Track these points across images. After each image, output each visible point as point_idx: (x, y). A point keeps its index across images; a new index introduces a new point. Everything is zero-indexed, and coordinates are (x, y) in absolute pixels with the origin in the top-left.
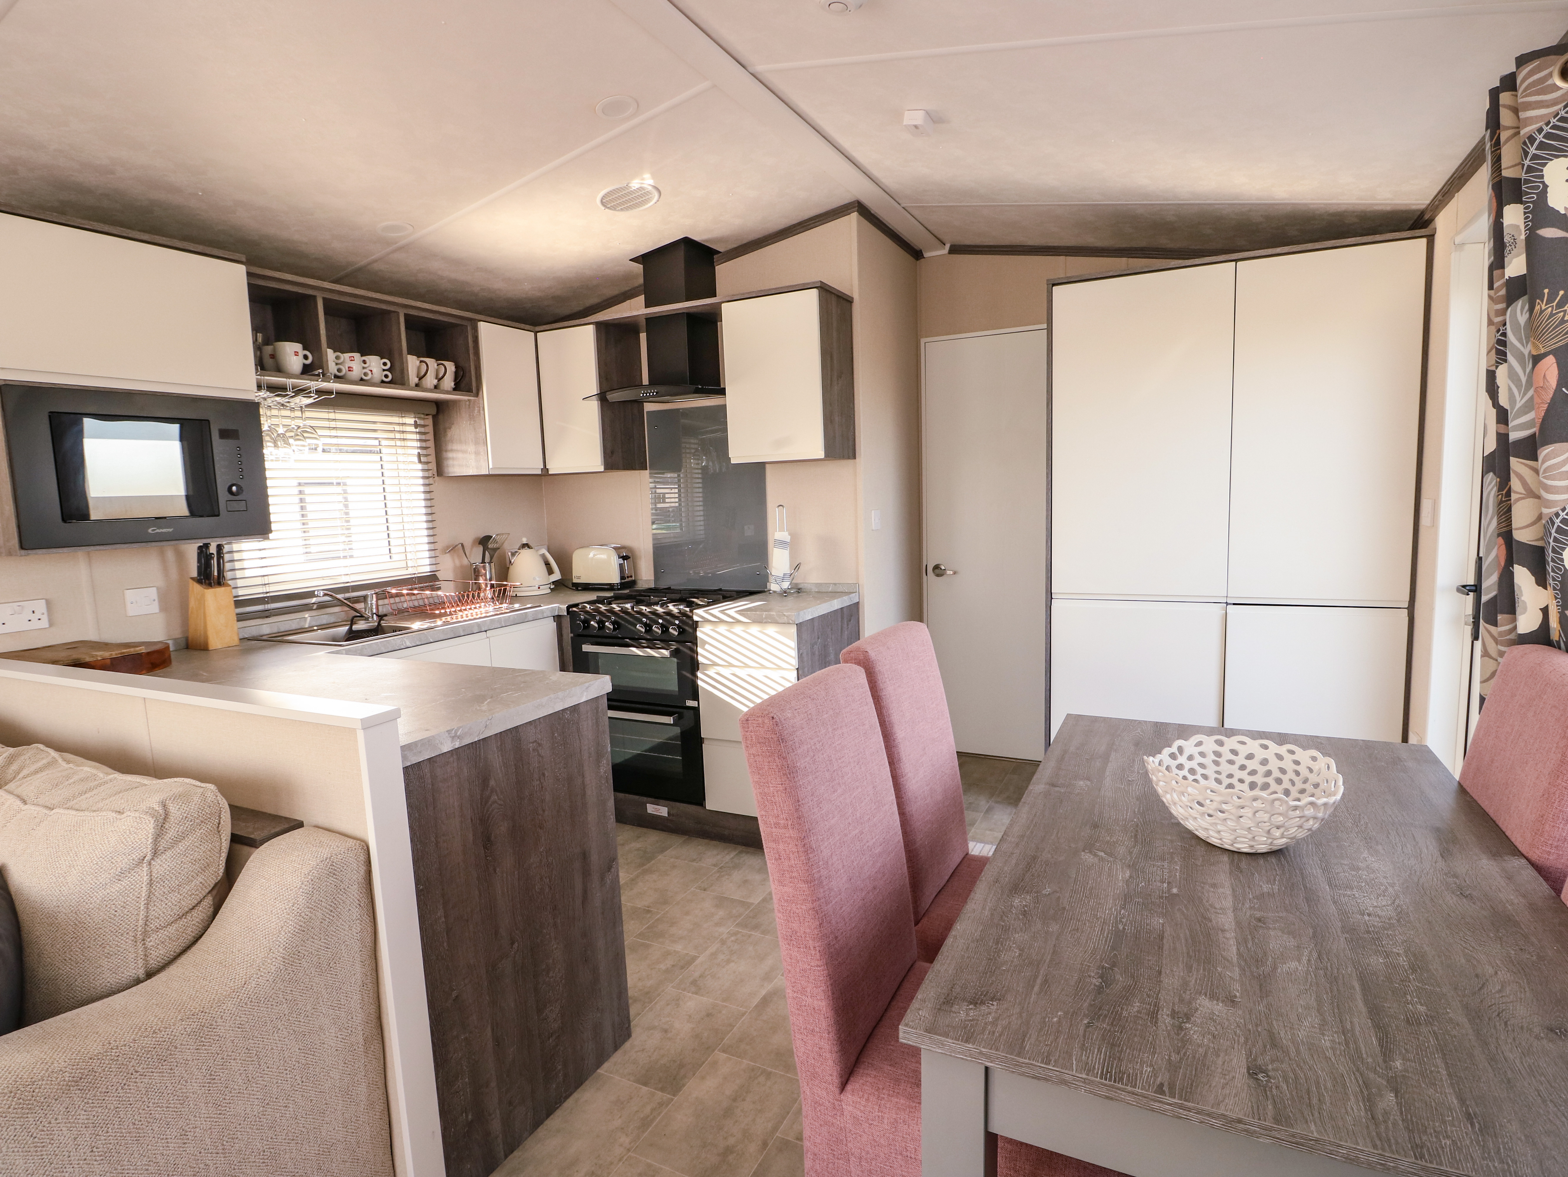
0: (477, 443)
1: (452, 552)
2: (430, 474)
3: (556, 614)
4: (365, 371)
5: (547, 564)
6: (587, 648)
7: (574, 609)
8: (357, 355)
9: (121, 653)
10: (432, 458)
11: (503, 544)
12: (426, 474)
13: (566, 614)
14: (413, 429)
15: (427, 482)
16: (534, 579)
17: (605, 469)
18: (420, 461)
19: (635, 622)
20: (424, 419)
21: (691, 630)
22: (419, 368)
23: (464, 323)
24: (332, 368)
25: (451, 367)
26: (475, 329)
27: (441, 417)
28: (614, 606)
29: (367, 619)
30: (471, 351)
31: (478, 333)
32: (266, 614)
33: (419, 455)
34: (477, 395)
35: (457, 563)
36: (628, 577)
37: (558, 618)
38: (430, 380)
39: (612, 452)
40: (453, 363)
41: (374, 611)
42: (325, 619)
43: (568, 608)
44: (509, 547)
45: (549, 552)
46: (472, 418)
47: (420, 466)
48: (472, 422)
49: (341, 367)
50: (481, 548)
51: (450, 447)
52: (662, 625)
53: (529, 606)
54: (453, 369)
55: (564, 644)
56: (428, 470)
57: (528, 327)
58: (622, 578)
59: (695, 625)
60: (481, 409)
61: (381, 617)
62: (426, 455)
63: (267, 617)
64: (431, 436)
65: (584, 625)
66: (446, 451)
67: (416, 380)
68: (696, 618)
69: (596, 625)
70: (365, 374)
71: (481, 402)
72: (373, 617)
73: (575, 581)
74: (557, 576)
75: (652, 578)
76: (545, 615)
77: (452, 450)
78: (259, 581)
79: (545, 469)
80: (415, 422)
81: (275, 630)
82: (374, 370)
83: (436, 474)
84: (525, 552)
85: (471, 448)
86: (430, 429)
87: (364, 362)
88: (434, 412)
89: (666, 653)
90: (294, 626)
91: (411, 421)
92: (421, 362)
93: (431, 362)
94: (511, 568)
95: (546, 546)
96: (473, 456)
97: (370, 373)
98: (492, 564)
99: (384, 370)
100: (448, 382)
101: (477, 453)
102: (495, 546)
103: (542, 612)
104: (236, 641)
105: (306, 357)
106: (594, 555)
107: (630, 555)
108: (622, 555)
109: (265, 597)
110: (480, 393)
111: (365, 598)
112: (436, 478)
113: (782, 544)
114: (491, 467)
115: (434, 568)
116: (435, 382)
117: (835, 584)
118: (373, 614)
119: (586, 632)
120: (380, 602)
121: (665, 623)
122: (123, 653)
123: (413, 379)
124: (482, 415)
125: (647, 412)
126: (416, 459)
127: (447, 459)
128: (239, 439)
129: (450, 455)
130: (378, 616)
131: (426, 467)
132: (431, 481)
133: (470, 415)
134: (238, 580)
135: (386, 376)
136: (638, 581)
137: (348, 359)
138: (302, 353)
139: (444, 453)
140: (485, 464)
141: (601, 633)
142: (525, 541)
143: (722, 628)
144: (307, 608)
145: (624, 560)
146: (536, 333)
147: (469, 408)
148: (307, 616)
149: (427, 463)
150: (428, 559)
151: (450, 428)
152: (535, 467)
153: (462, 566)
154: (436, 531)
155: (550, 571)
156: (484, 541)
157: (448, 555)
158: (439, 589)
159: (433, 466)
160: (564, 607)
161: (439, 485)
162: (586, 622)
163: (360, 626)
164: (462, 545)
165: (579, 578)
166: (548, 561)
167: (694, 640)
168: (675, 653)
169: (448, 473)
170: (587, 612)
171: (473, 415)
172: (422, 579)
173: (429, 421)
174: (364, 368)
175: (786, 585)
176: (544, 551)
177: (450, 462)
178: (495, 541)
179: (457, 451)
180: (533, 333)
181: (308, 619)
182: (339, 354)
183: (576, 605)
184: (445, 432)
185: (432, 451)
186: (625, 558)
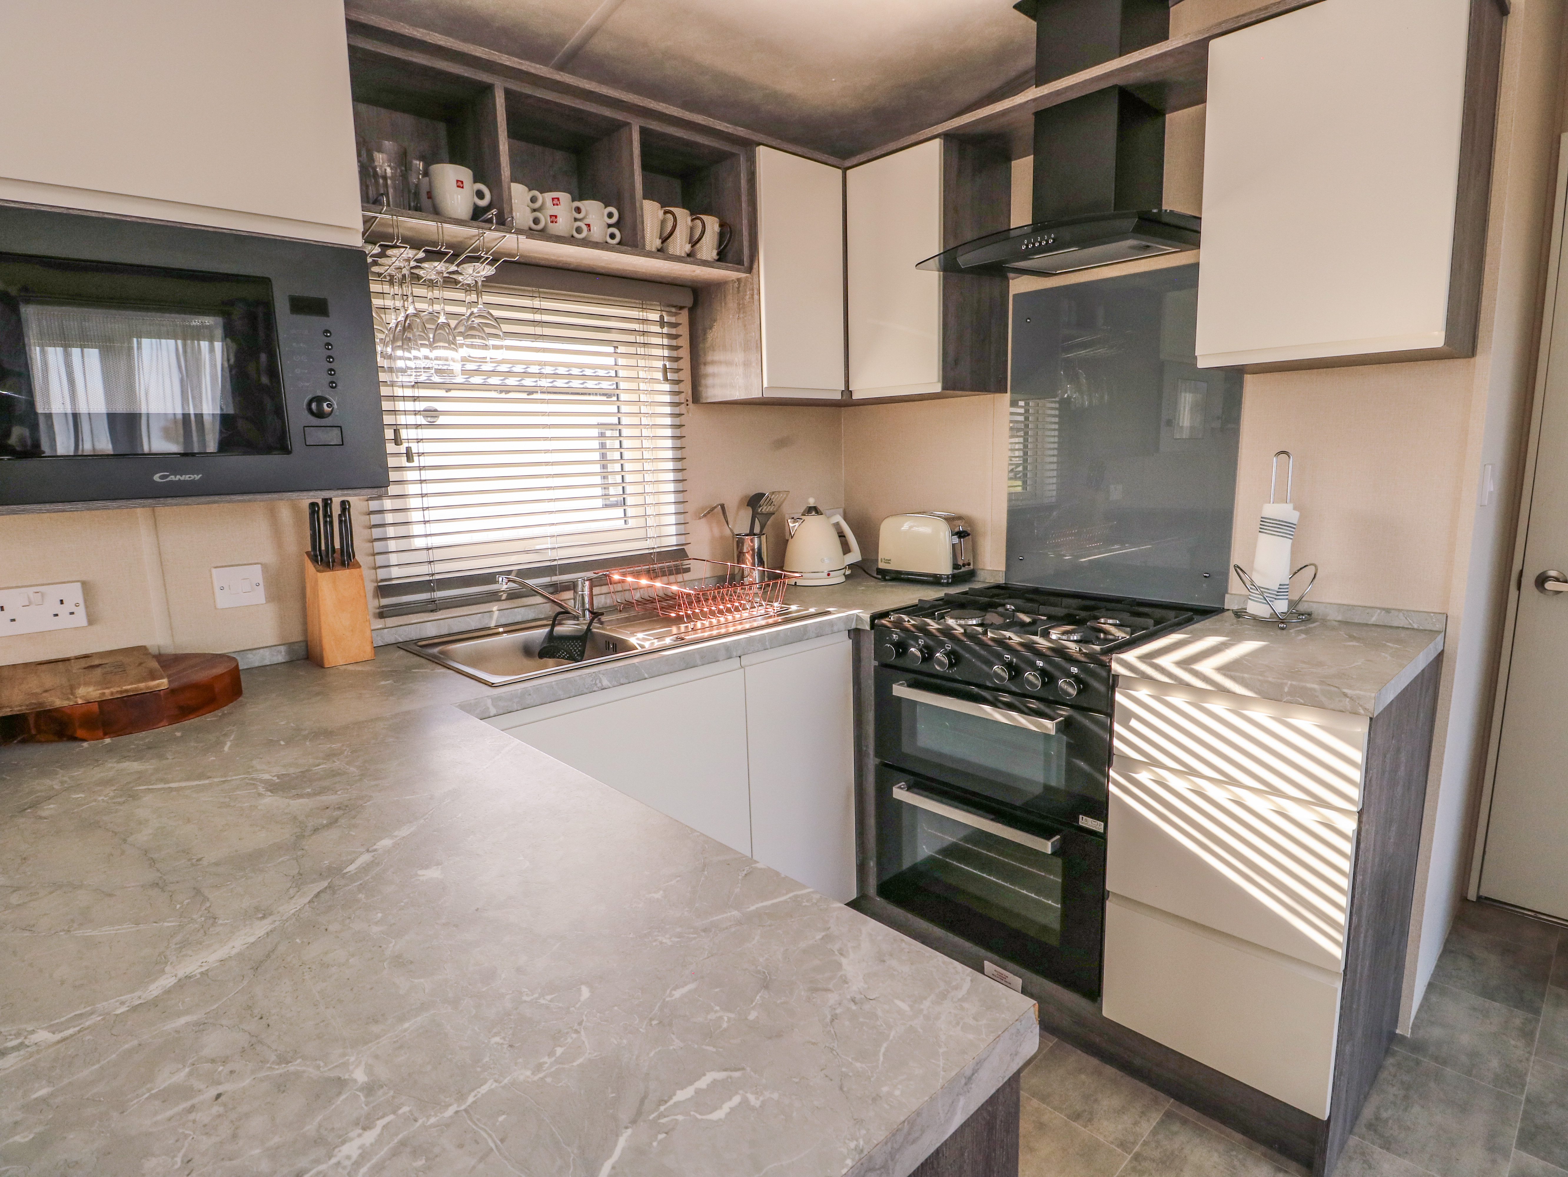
0: (746, 349)
1: (709, 516)
2: (681, 398)
3: (853, 626)
4: (578, 224)
5: (842, 536)
6: (900, 690)
7: (884, 622)
8: (564, 197)
9: (121, 692)
10: (686, 375)
11: (779, 507)
12: (676, 399)
13: (868, 628)
14: (657, 329)
15: (677, 410)
16: (822, 561)
17: (944, 388)
18: (666, 379)
19: (992, 659)
20: (675, 314)
21: (1102, 688)
22: (663, 222)
23: (734, 149)
24: (521, 213)
25: (712, 224)
26: (752, 161)
27: (699, 311)
28: (951, 622)
29: (576, 618)
30: (744, 198)
31: (755, 167)
32: (433, 606)
33: (665, 370)
34: (750, 270)
35: (716, 532)
36: (964, 565)
37: (855, 634)
38: (679, 244)
39: (956, 362)
40: (716, 219)
41: (587, 606)
42: (519, 615)
43: (873, 618)
44: (790, 507)
45: (845, 520)
46: (741, 308)
47: (667, 387)
48: (741, 316)
49: (537, 214)
50: (750, 511)
51: (709, 358)
52: (1043, 672)
53: (812, 610)
54: (717, 228)
55: (863, 675)
56: (678, 393)
57: (832, 159)
58: (956, 566)
59: (1112, 682)
60: (756, 292)
61: (596, 615)
62: (678, 370)
63: (432, 611)
64: (684, 342)
65: (897, 652)
66: (705, 364)
67: (658, 243)
68: (1116, 667)
69: (919, 654)
70: (579, 230)
71: (756, 280)
72: (584, 616)
73: (882, 565)
74: (855, 556)
75: (1003, 568)
76: (835, 628)
77: (713, 362)
78: (423, 556)
79: (847, 391)
80: (662, 317)
81: (445, 631)
82: (594, 228)
83: (690, 400)
84: (812, 520)
85: (739, 357)
86: (684, 330)
87: (578, 210)
88: (689, 302)
89: (1050, 726)
90: (473, 623)
91: (655, 316)
92: (666, 213)
93: (681, 213)
94: (791, 542)
95: (841, 510)
96: (741, 370)
97: (585, 228)
98: (764, 538)
99: (610, 226)
100: (708, 249)
101: (747, 364)
102: (770, 509)
103: (831, 623)
104: (368, 653)
105: (480, 195)
106: (911, 527)
107: (968, 529)
108: (957, 530)
109: (430, 581)
110: (755, 266)
111: (572, 586)
112: (691, 405)
113: (1267, 525)
114: (765, 385)
115: (682, 540)
116: (688, 248)
117: (1388, 611)
118: (584, 611)
119: (900, 662)
120: (596, 590)
121: (1049, 668)
122: (126, 691)
123: (652, 241)
124: (756, 303)
125: (1014, 296)
126: (659, 376)
127: (706, 376)
128: (328, 316)
129: (710, 369)
130: (591, 612)
131: (676, 388)
132: (682, 409)
133: (739, 304)
134: (391, 555)
135: (612, 236)
136: (979, 572)
137: (549, 203)
138: (470, 187)
139: (702, 367)
140: (756, 381)
141: (925, 668)
142: (812, 502)
143: (1179, 699)
144: (494, 597)
145: (960, 537)
146: (845, 170)
147: (738, 292)
148: (495, 608)
149: (678, 382)
150: (674, 527)
151: (711, 328)
152: (832, 389)
153: (722, 538)
154: (686, 485)
155: (846, 549)
156: (754, 501)
157: (703, 520)
158: (688, 570)
159: (687, 387)
160: (866, 617)
161: (694, 416)
162: (901, 647)
163: (567, 628)
164: (723, 506)
165: (888, 561)
166: (842, 532)
167: (1109, 708)
168: (1067, 726)
169: (707, 398)
170: (905, 630)
171: (743, 304)
172: (663, 556)
173: (684, 317)
174: (576, 220)
175: (1281, 606)
176: (838, 518)
177: (710, 381)
178: (770, 502)
179: (720, 362)
180: (840, 171)
181: (495, 614)
182: (536, 193)
183: (885, 615)
184: (705, 334)
185: (685, 364)
186: (961, 535)
